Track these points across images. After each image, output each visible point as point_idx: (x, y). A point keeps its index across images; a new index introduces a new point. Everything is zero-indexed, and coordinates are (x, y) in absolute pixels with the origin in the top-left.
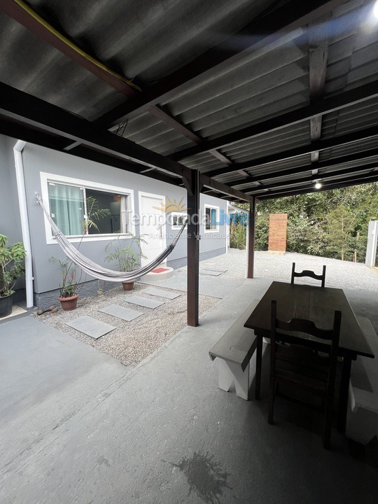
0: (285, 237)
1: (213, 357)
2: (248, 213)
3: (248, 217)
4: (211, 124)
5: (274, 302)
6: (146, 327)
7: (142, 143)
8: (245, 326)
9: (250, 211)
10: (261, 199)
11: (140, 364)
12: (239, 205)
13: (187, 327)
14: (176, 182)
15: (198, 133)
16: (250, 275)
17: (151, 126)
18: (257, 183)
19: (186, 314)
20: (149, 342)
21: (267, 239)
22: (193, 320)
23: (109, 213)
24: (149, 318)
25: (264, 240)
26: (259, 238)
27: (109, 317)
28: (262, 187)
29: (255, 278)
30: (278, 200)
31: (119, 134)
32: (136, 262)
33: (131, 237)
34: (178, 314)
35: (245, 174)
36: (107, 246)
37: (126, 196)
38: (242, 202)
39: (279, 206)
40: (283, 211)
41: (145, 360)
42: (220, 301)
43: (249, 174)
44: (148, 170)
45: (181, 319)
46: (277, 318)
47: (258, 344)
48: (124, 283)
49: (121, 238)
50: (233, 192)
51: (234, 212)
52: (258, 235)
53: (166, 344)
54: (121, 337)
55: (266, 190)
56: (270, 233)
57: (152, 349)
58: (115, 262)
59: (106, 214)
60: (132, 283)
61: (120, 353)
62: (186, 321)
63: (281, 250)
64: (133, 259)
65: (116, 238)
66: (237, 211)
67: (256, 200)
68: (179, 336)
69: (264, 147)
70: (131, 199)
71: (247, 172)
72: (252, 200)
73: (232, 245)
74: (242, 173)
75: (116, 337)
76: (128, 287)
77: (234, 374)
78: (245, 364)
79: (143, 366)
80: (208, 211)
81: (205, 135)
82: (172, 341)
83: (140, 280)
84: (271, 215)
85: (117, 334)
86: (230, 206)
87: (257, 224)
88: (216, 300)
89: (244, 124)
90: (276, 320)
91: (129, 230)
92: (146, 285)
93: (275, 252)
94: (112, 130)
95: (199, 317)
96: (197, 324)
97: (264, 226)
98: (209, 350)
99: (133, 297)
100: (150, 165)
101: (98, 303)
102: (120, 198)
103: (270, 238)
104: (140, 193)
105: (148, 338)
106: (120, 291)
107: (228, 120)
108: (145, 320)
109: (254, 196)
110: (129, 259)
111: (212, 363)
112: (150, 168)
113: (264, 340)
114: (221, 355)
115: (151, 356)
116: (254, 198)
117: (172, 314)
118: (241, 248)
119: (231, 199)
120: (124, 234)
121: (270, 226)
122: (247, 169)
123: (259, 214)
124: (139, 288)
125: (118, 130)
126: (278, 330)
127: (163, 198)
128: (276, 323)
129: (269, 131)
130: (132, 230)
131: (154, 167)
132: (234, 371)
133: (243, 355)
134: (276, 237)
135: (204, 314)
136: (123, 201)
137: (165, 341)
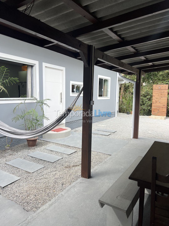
0: (166, 104)
1: (102, 205)
2: (134, 83)
3: (134, 86)
4: (105, 7)
5: (154, 158)
6: (46, 178)
7: (47, 21)
8: (130, 178)
9: (137, 82)
10: (146, 71)
11: (40, 210)
12: (128, 77)
13: (81, 179)
14: (75, 55)
15: (93, 14)
16: (136, 135)
17: (53, 7)
18: (143, 58)
19: (80, 168)
20: (48, 191)
21: (151, 105)
22: (87, 172)
23: (18, 81)
24: (49, 170)
25: (147, 106)
26: (144, 105)
27: (14, 169)
28: (147, 61)
29: (140, 139)
30: (161, 73)
31: (27, 12)
32: (38, 123)
33: (35, 101)
34: (74, 168)
35: (132, 50)
36: (15, 108)
37: (32, 66)
38: (130, 74)
39: (161, 78)
40: (165, 82)
41: (44, 207)
42: (109, 157)
43: (136, 50)
44: (51, 45)
45: (76, 172)
46: (157, 172)
47: (140, 194)
48: (28, 140)
49: (26, 101)
50: (122, 65)
51: (123, 82)
52: (143, 102)
53: (63, 193)
54: (24, 186)
55: (151, 64)
56: (153, 101)
57: (50, 197)
58: (21, 121)
59: (15, 81)
60: (35, 141)
61: (23, 200)
62: (80, 173)
63: (162, 115)
64: (37, 120)
65: (23, 102)
66: (125, 81)
67: (142, 72)
68: (74, 186)
69: (149, 27)
70: (36, 69)
71: (134, 48)
72: (138, 72)
73: (121, 111)
74: (130, 49)
75: (20, 186)
76: (32, 143)
77: (120, 220)
78: (129, 211)
79: (42, 211)
80: (101, 81)
81: (99, 16)
82: (68, 190)
83: (42, 137)
84: (154, 85)
85: (21, 184)
86: (120, 77)
87: (142, 92)
88: (106, 156)
89: (133, 7)
90: (157, 174)
91: (34, 95)
92: (47, 142)
93: (157, 116)
94: (21, 9)
95: (92, 171)
96: (89, 176)
97: (148, 94)
98: (99, 198)
99: (36, 152)
100: (52, 40)
101: (5, 157)
102: (27, 68)
103: (153, 105)
104: (44, 64)
105: (47, 187)
106: (24, 147)
107: (119, 4)
108: (45, 172)
109: (140, 69)
110: (34, 119)
111: (101, 210)
112: (53, 43)
113: (146, 192)
114: (109, 203)
115: (50, 203)
116: (141, 71)
117: (68, 167)
118: (128, 113)
119: (121, 71)
120: (29, 98)
121: (154, 94)
122: (134, 46)
123: (144, 84)
124: (41, 144)
125: (26, 10)
126: (158, 183)
127: (64, 69)
128: (156, 176)
129: (154, 14)
130: (37, 95)
131: (56, 42)
132: (120, 217)
133: (128, 203)
134: (158, 104)
135: (96, 167)
136: (29, 70)
137: (62, 190)
